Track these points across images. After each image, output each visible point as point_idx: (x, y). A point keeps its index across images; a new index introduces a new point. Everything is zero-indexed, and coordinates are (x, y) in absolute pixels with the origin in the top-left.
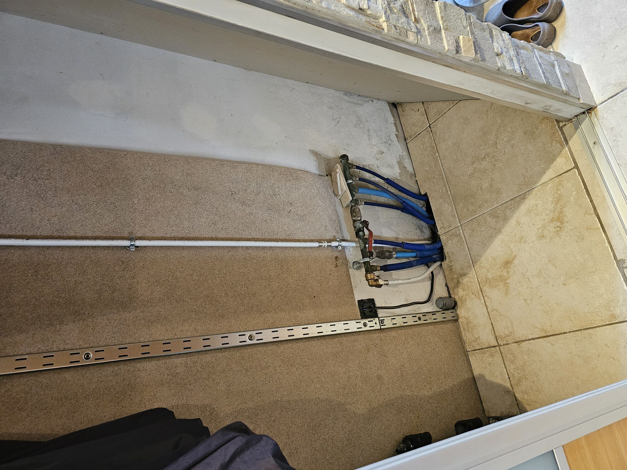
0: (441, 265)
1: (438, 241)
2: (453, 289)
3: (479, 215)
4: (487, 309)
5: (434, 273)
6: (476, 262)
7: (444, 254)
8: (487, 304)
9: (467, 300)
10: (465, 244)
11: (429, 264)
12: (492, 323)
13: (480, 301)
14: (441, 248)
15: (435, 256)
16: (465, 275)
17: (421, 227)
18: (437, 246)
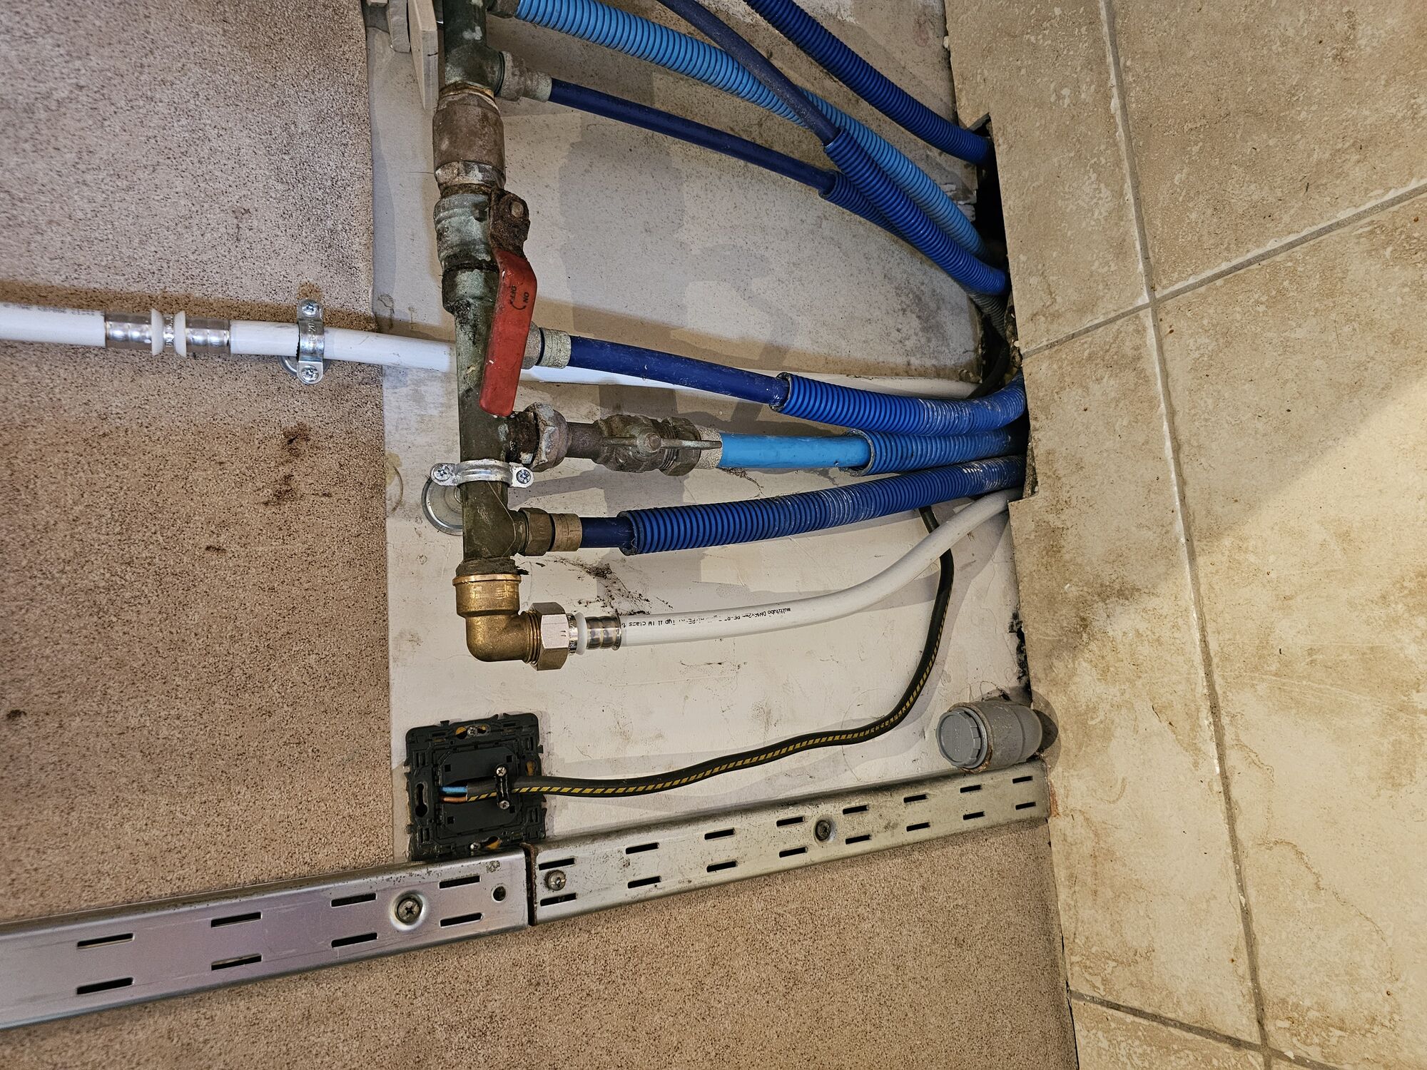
0: (1005, 514)
1: (1012, 384)
2: (1049, 656)
3: (1292, 238)
4: (1231, 820)
5: (957, 563)
6: (1214, 534)
7: (1029, 461)
8: (1235, 793)
9: (1118, 732)
10: (1161, 418)
11: (937, 510)
12: (1246, 913)
13: (1196, 764)
14: (1020, 429)
15: (976, 469)
16: (1125, 593)
17: (933, 305)
18: (1000, 411)
